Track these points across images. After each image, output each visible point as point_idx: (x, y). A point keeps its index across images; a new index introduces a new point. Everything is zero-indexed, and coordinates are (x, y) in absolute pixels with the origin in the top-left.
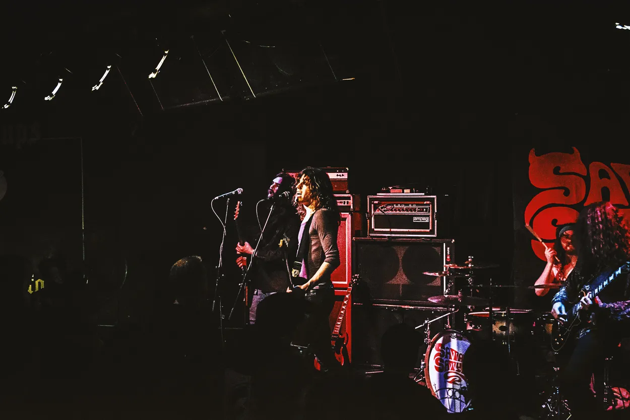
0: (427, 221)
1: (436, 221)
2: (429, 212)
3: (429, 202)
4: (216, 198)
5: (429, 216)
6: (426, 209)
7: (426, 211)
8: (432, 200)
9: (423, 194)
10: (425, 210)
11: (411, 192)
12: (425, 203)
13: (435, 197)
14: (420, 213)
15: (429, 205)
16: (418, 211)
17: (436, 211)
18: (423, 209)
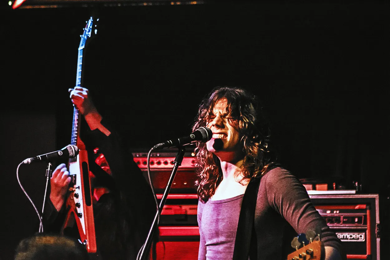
0: (362, 239)
1: (378, 240)
2: (365, 223)
3: (364, 206)
4: (25, 161)
5: (364, 231)
6: (360, 218)
7: (359, 222)
8: (370, 203)
9: (354, 192)
10: (356, 220)
11: (330, 188)
12: (357, 207)
13: (376, 196)
14: (347, 226)
15: (364, 210)
16: (344, 222)
17: (378, 222)
18: (353, 218)
